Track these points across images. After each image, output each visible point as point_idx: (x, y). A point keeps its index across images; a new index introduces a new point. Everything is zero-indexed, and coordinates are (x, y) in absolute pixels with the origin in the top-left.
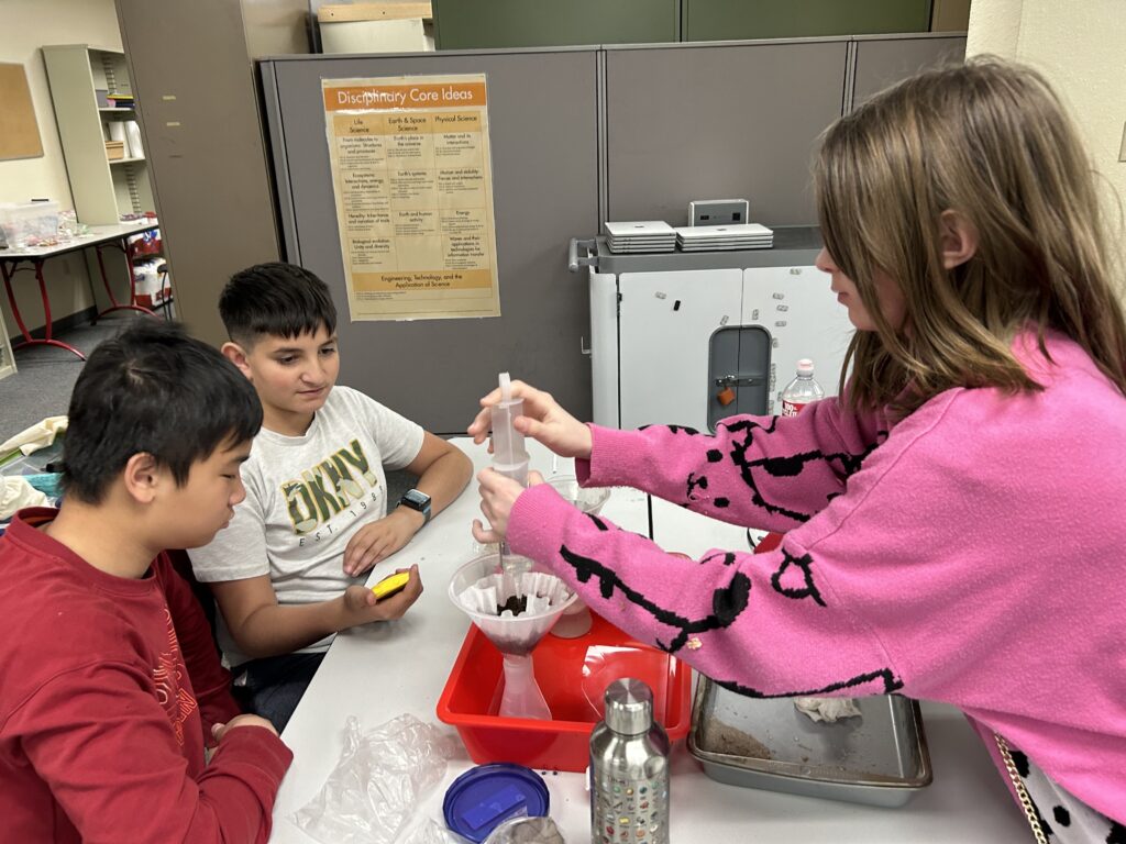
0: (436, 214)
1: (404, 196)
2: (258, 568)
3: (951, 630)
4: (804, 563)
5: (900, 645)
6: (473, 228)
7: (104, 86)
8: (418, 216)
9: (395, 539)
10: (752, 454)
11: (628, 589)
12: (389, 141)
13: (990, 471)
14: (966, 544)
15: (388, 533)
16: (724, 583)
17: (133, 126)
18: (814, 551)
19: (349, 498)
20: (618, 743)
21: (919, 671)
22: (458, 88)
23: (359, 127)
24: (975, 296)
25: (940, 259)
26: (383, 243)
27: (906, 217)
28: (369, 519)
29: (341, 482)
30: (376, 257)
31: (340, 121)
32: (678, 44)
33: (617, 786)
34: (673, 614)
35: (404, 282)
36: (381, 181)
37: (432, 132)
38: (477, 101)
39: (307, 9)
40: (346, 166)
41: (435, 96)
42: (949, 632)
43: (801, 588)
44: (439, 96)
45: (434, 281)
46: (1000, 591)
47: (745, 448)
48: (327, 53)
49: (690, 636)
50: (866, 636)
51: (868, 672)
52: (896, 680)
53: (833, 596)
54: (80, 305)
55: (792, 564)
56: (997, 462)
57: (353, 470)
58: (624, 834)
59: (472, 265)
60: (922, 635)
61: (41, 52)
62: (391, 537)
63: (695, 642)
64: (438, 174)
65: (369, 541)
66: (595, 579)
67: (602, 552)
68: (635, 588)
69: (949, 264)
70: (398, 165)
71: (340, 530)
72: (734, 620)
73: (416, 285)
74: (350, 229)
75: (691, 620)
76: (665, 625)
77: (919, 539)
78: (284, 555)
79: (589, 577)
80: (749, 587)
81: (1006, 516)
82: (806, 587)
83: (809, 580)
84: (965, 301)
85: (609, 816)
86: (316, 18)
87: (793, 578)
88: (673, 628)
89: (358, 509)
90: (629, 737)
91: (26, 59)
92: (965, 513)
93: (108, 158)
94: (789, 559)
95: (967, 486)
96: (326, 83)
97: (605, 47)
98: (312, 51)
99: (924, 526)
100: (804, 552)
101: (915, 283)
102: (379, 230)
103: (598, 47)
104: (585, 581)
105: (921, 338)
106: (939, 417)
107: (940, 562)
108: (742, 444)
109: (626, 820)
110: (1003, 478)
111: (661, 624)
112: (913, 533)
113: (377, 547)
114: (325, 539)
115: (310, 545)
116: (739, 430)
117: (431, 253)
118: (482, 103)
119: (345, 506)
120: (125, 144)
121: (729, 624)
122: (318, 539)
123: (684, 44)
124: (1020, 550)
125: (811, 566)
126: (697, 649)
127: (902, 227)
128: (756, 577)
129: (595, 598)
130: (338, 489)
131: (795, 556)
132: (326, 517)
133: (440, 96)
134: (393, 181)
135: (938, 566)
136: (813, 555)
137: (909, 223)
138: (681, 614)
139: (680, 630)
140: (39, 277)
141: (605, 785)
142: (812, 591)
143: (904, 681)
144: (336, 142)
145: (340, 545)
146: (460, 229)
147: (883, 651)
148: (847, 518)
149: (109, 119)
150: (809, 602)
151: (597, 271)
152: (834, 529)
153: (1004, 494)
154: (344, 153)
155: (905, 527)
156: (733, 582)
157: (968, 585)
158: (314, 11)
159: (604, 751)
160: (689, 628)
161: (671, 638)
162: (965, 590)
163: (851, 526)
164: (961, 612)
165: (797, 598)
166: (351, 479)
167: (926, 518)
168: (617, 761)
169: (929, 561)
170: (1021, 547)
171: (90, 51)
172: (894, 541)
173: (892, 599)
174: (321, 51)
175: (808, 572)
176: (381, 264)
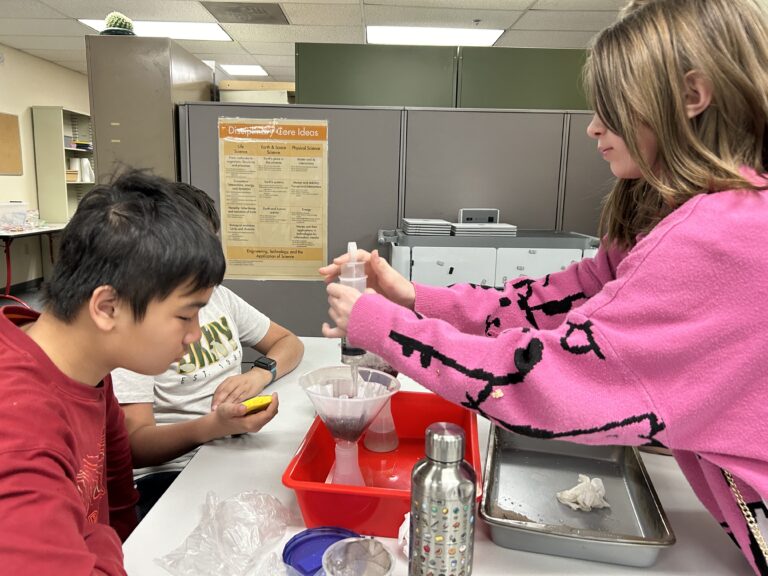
0: (288, 209)
1: (268, 196)
2: (145, 396)
3: (702, 379)
4: (586, 327)
5: (662, 394)
6: (313, 220)
7: (70, 134)
8: (275, 210)
9: (250, 388)
10: (533, 301)
11: (444, 356)
12: (261, 161)
13: (733, 244)
14: (715, 305)
15: (246, 383)
16: (523, 344)
17: (86, 161)
18: (594, 317)
19: (219, 355)
20: (437, 470)
21: (679, 415)
22: (309, 128)
23: (241, 149)
24: (711, 136)
25: (685, 111)
26: (251, 227)
27: (659, 79)
28: (232, 374)
29: (213, 343)
30: (245, 237)
31: (228, 144)
32: (454, 109)
33: (434, 505)
34: (482, 370)
35: (262, 254)
36: (252, 186)
37: (289, 155)
38: (321, 137)
39: (212, 82)
40: (229, 175)
41: (293, 133)
42: (701, 382)
43: (584, 345)
44: (295, 133)
45: (283, 254)
46: (740, 346)
47: (527, 298)
48: (222, 102)
49: (494, 387)
50: (634, 386)
51: (637, 415)
52: (659, 422)
53: (611, 349)
54: (32, 276)
55: (576, 330)
56: (738, 237)
57: (222, 337)
58: (438, 551)
59: (310, 244)
60: (679, 384)
61: (31, 109)
62: (247, 386)
63: (498, 392)
64: (292, 183)
65: (231, 387)
66: (417, 354)
67: (422, 334)
68: (449, 355)
69: (691, 114)
70: (265, 176)
71: (212, 376)
72: (532, 368)
73: (270, 256)
74: (229, 216)
75: (496, 375)
76: (474, 380)
77: (678, 300)
78: (168, 390)
79: (412, 352)
80: (542, 348)
81: (745, 283)
82: (588, 344)
83: (590, 338)
84: (703, 140)
85: (427, 535)
86: (217, 87)
87: (578, 339)
88: (481, 381)
89: (225, 365)
90: (444, 464)
91: (21, 113)
92: (714, 279)
93: (67, 179)
94: (573, 327)
95: (717, 255)
96: (222, 120)
97: (407, 108)
98: (212, 100)
99: (682, 289)
100: (586, 319)
101: (665, 129)
102: (247, 218)
103: (402, 108)
104: (408, 356)
105: (669, 168)
106: (690, 212)
107: (695, 321)
108: (525, 295)
109: (441, 538)
110: (743, 250)
111: (471, 379)
112: (674, 296)
113: (237, 392)
114: (201, 380)
115: (189, 383)
116: (521, 287)
117: (283, 235)
118: (323, 138)
119: (216, 360)
120: (79, 173)
121: (529, 371)
122: (195, 379)
123: (458, 109)
124: (756, 311)
125: (592, 328)
126: (500, 398)
127: (656, 85)
128: (547, 340)
129: (416, 368)
130: (211, 347)
131: (578, 324)
132: (202, 365)
133: (297, 133)
134: (261, 186)
135: (692, 323)
136: (592, 320)
137: (661, 83)
138: (487, 370)
139: (486, 383)
140: (7, 251)
141: (424, 506)
142: (594, 347)
143: (666, 423)
144: (224, 160)
145: (210, 389)
146: (305, 220)
147: (648, 398)
148: (620, 289)
149: (71, 155)
150: (591, 356)
151: (396, 245)
152: (610, 299)
153: (744, 264)
154: (230, 166)
155: (667, 291)
156: (529, 345)
157: (716, 339)
158: (217, 84)
159: (425, 477)
160: (493, 381)
161: (479, 390)
162: (715, 344)
163: (624, 295)
164: (711, 364)
165: (581, 353)
166: (220, 343)
167: (684, 283)
168: (435, 485)
169: (686, 320)
170: (757, 309)
171: (64, 111)
172: (658, 302)
173: (658, 350)
174: (218, 100)
175: (589, 333)
176: (248, 241)
